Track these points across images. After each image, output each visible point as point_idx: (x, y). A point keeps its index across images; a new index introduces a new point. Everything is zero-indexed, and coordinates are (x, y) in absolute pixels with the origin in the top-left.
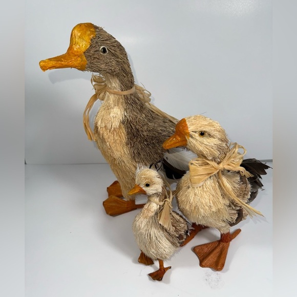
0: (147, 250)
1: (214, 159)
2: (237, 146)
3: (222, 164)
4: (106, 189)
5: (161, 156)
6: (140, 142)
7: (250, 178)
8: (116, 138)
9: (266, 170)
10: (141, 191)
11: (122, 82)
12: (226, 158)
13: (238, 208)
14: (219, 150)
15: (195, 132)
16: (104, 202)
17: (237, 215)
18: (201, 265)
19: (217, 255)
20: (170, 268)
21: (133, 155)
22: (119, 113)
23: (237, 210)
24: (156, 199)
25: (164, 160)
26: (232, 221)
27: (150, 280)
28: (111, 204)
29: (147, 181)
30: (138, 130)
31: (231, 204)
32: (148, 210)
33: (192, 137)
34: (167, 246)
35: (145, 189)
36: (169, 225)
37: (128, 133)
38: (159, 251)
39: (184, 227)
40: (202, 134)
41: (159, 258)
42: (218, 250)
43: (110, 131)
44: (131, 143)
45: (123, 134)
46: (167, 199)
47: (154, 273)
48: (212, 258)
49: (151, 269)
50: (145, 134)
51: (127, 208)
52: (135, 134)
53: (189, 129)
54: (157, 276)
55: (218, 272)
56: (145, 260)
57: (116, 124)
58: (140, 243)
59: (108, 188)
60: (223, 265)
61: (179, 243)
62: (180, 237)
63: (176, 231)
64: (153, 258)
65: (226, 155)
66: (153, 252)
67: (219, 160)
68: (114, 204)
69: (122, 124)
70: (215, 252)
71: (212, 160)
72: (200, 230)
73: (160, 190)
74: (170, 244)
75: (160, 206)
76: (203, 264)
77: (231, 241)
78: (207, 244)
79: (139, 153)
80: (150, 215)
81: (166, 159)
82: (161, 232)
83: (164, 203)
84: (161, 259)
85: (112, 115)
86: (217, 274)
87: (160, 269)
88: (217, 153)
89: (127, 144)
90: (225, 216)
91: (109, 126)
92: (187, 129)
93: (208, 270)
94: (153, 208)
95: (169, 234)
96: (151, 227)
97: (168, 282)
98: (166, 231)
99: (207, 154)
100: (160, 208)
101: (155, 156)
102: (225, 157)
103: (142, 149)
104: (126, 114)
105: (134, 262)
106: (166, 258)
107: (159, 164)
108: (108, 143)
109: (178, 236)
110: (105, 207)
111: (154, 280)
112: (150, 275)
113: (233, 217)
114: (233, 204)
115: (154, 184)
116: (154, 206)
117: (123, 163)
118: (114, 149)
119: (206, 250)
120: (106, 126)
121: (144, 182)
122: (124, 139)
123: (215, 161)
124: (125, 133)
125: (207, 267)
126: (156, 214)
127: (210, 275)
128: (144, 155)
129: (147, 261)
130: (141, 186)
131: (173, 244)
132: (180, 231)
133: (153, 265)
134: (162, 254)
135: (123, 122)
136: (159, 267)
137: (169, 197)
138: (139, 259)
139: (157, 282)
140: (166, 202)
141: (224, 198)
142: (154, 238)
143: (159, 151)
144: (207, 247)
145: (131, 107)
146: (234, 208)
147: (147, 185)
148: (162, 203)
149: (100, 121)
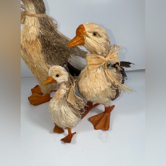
0: (59, 122)
1: (102, 54)
2: (116, 46)
3: (107, 57)
4: (31, 90)
5: (66, 60)
6: (51, 50)
7: (121, 71)
8: (34, 48)
9: (130, 65)
10: (53, 80)
11: (36, 7)
12: (110, 54)
13: (116, 89)
14: (105, 47)
15: (90, 32)
16: (29, 98)
17: (116, 93)
18: (95, 128)
19: (104, 121)
20: (75, 133)
21: (46, 59)
22: (35, 30)
23: (116, 90)
24: (64, 87)
25: (68, 63)
26: (114, 97)
27: (62, 143)
28: (34, 98)
29: (57, 73)
30: (49, 42)
31: (112, 86)
32: (59, 94)
33: (88, 37)
34: (73, 118)
35: (56, 79)
36: (74, 102)
37: (42, 44)
38: (67, 122)
39: (84, 104)
40: (95, 34)
41: (68, 127)
42: (104, 118)
43: (29, 44)
44: (44, 50)
45: (38, 45)
46: (72, 86)
47: (65, 138)
48: (101, 123)
49: (62, 136)
50: (54, 44)
51: (45, 100)
52: (47, 44)
53: (86, 30)
54: (67, 140)
55: (106, 132)
56: (58, 130)
57: (34, 38)
58: (54, 118)
59: (32, 89)
60: (109, 127)
61: (81, 115)
62: (82, 111)
63: (79, 106)
64: (63, 128)
65: (109, 52)
66: (63, 123)
67: (105, 55)
68: (36, 98)
69: (37, 38)
70: (103, 119)
71: (101, 55)
72: (92, 108)
73: (67, 80)
74: (75, 116)
75: (67, 91)
76: (96, 128)
77: (111, 111)
78: (97, 115)
79: (51, 57)
80: (60, 97)
81: (69, 62)
82: (69, 108)
83: (70, 89)
84: (69, 127)
85: (30, 32)
86: (106, 133)
87: (69, 135)
88: (104, 49)
89: (42, 52)
90: (109, 93)
91: (28, 40)
92: (85, 30)
93: (100, 131)
94: (62, 92)
95: (74, 109)
96: (61, 105)
97: (75, 143)
98: (72, 107)
99: (98, 50)
100: (67, 92)
101: (62, 59)
102: (108, 53)
103: (53, 54)
104: (40, 31)
105: (51, 132)
106: (72, 126)
107: (65, 65)
108: (28, 52)
109: (80, 110)
110: (29, 100)
111: (65, 143)
112: (62, 140)
113: (114, 94)
114: (113, 85)
115: (62, 75)
116: (63, 91)
117: (40, 67)
118: (33, 56)
119: (97, 119)
120: (26, 40)
121: (55, 74)
122: (40, 48)
123: (103, 55)
124: (40, 44)
125: (99, 129)
126: (65, 96)
127: (102, 134)
128: (54, 59)
129: (60, 130)
130: (53, 77)
131: (77, 115)
132: (81, 106)
133: (64, 133)
134: (70, 123)
135: (38, 37)
136: (68, 134)
137: (73, 85)
138: (54, 130)
139: (67, 144)
140: (71, 88)
141: (108, 82)
142: (64, 113)
143: (65, 56)
144: (97, 117)
145: (44, 27)
146: (114, 88)
147: (57, 76)
148: (68, 89)
149: (22, 37)
